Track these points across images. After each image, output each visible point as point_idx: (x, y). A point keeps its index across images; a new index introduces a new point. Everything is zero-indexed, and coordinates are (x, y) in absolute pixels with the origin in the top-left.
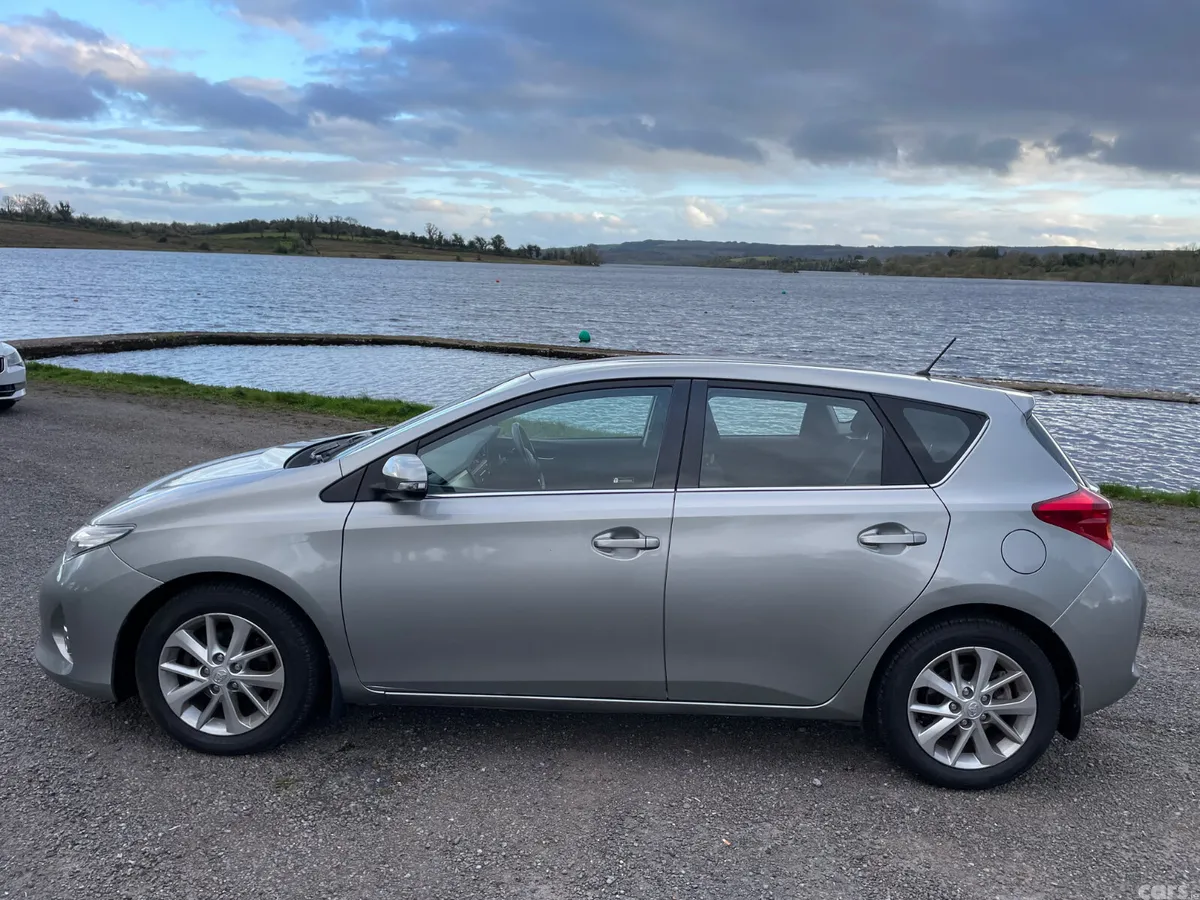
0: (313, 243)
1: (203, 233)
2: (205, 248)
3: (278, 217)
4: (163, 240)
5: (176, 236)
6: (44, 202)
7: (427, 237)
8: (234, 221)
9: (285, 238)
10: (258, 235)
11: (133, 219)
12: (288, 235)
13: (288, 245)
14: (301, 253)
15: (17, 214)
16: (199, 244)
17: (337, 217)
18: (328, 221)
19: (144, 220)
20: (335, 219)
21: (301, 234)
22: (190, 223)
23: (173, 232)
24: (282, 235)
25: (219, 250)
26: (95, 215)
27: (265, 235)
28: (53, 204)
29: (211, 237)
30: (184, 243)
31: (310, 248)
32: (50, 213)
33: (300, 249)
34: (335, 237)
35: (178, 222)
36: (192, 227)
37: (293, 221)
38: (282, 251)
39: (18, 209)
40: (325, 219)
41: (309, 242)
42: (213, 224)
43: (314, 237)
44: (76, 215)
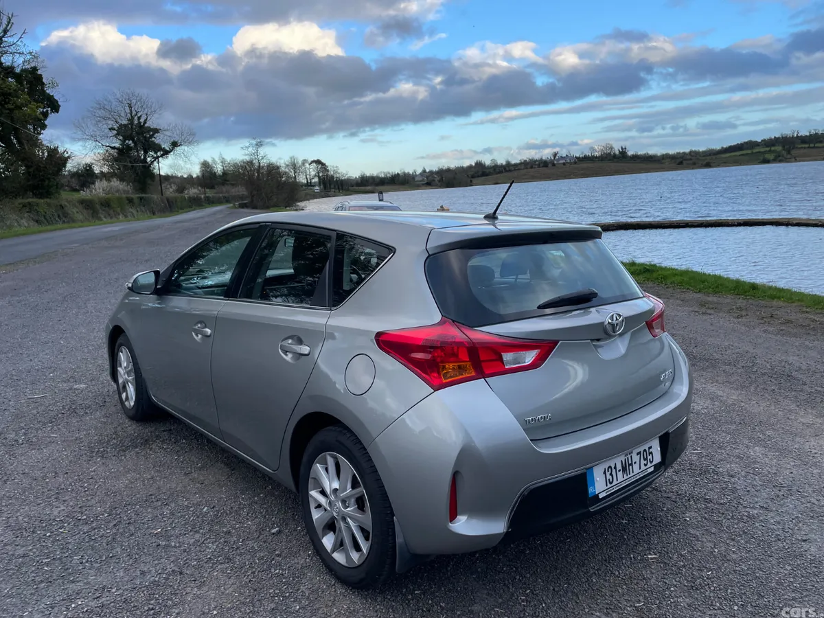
0: (793, 152)
1: (710, 155)
2: (708, 165)
3: (767, 137)
4: (681, 163)
5: (691, 159)
6: (612, 148)
8: (734, 143)
9: (770, 151)
10: (749, 152)
11: (664, 152)
12: (773, 148)
13: (771, 157)
14: (780, 161)
15: (596, 157)
16: (704, 163)
17: (815, 130)
18: (808, 134)
19: (672, 152)
20: (813, 132)
21: (783, 147)
22: (702, 149)
23: (688, 157)
24: (768, 149)
25: (718, 166)
26: (641, 152)
27: (755, 151)
28: (617, 149)
29: (714, 157)
30: (694, 164)
31: (789, 156)
32: (614, 154)
33: (780, 158)
34: (812, 145)
35: (693, 149)
36: (703, 152)
37: (779, 138)
38: (766, 161)
39: (597, 154)
40: (804, 132)
41: (789, 152)
42: (718, 147)
43: (794, 148)
44: (630, 153)
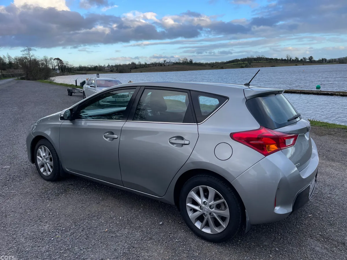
0: (251, 64)
1: (223, 64)
2: (222, 68)
3: (242, 58)
4: (212, 67)
5: (216, 65)
6: (187, 60)
7: (287, 59)
8: (231, 60)
9: (243, 63)
10: (236, 63)
11: (206, 62)
12: (244, 62)
13: (244, 65)
14: (247, 67)
15: (181, 63)
16: (221, 67)
17: (259, 56)
18: (256, 57)
19: (209, 62)
20: (258, 56)
21: (248, 62)
22: (220, 61)
23: (215, 64)
24: (243, 62)
25: (226, 68)
26: (198, 62)
27: (238, 63)
28: (189, 60)
29: (224, 65)
30: (217, 67)
31: (250, 65)
32: (188, 62)
33: (247, 66)
34: (258, 62)
35: (217, 62)
36: (220, 63)
37: (246, 58)
38: (242, 67)
39: (181, 62)
40: (255, 57)
41: (250, 64)
42: (225, 61)
43: (252, 62)
44: (194, 62)
